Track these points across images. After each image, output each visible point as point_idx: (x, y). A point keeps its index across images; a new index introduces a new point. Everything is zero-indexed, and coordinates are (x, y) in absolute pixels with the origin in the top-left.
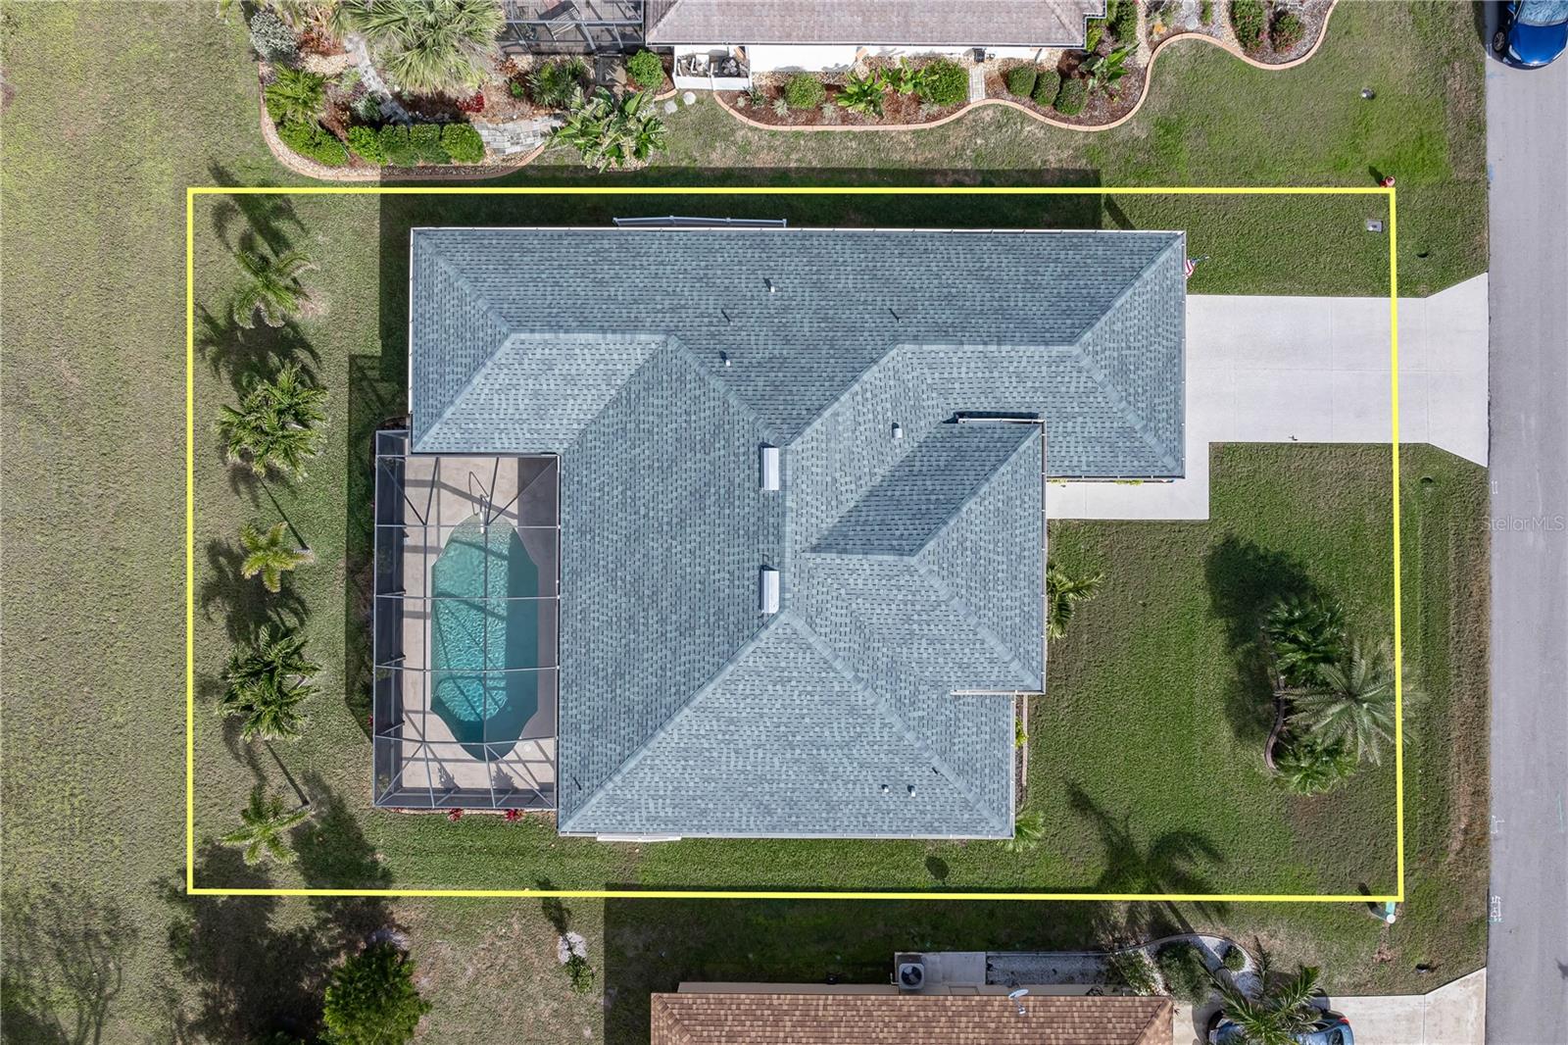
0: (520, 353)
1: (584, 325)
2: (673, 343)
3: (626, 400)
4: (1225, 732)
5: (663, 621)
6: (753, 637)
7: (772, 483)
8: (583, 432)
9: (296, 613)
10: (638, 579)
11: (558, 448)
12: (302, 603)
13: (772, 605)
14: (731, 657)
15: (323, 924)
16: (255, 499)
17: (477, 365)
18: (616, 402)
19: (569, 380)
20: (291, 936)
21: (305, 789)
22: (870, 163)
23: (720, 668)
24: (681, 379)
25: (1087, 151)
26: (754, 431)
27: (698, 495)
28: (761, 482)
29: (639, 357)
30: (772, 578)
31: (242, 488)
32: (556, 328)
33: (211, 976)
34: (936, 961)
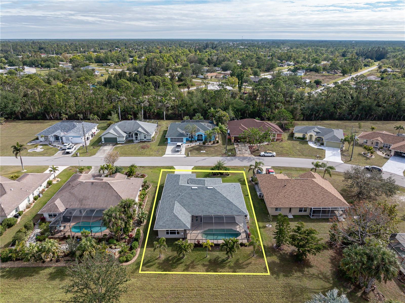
0: (176, 213)
1: (173, 207)
2: (177, 199)
3: (184, 206)
4: (225, 178)
5: (215, 200)
6: (216, 190)
7: (197, 188)
8: (188, 212)
9: (218, 259)
10: (209, 204)
11: (190, 215)
12: (217, 257)
13: (212, 188)
14: (219, 192)
15: (275, 255)
16: (197, 265)
17: (178, 218)
18: (184, 207)
19: (180, 210)
20: (279, 259)
21: (251, 256)
22: (151, 201)
23: (220, 194)
24: (182, 199)
25: (154, 187)
26: (190, 190)
27: (198, 196)
28: (196, 189)
29: (178, 203)
30: (208, 188)
31: (195, 267)
32: (173, 209)
33: (292, 271)
34: (258, 194)
